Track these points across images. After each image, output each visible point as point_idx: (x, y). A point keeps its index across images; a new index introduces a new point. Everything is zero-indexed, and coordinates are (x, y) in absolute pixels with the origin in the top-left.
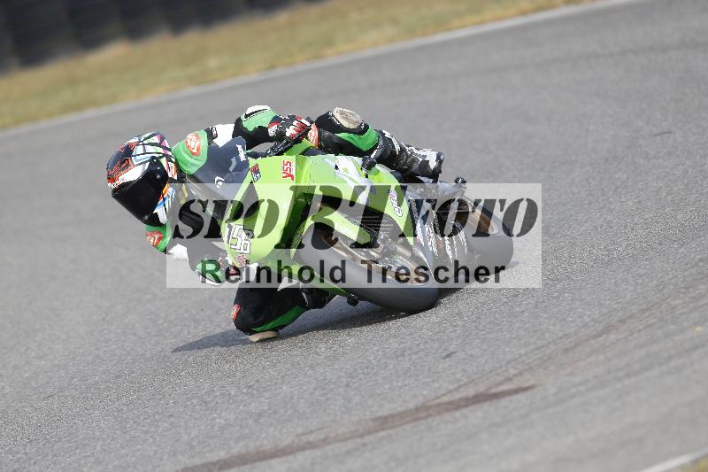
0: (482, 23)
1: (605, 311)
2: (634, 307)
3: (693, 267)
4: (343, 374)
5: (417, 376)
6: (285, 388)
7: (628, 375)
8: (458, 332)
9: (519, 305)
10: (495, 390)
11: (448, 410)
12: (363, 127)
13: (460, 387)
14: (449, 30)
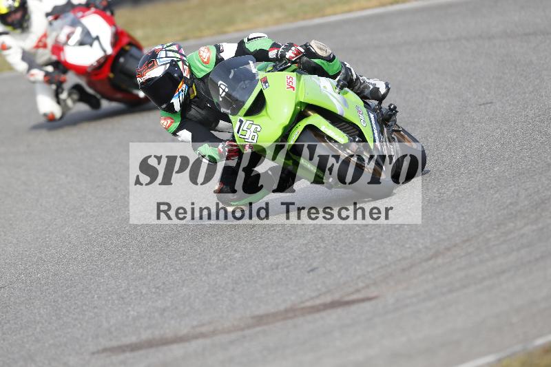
0: (350, 11)
1: (435, 240)
2: (458, 238)
3: (504, 209)
4: (230, 281)
5: (287, 285)
6: (184, 289)
7: (451, 291)
8: (321, 252)
9: (370, 233)
10: (347, 299)
11: (310, 313)
12: (332, 56)
13: (320, 295)
14: (323, 16)
